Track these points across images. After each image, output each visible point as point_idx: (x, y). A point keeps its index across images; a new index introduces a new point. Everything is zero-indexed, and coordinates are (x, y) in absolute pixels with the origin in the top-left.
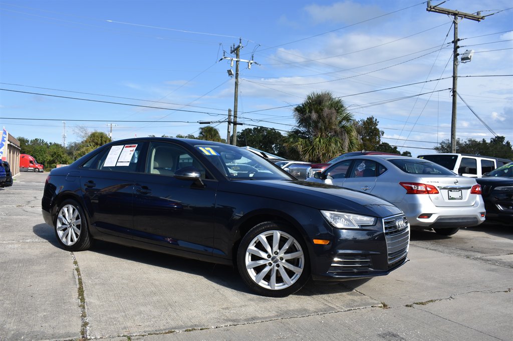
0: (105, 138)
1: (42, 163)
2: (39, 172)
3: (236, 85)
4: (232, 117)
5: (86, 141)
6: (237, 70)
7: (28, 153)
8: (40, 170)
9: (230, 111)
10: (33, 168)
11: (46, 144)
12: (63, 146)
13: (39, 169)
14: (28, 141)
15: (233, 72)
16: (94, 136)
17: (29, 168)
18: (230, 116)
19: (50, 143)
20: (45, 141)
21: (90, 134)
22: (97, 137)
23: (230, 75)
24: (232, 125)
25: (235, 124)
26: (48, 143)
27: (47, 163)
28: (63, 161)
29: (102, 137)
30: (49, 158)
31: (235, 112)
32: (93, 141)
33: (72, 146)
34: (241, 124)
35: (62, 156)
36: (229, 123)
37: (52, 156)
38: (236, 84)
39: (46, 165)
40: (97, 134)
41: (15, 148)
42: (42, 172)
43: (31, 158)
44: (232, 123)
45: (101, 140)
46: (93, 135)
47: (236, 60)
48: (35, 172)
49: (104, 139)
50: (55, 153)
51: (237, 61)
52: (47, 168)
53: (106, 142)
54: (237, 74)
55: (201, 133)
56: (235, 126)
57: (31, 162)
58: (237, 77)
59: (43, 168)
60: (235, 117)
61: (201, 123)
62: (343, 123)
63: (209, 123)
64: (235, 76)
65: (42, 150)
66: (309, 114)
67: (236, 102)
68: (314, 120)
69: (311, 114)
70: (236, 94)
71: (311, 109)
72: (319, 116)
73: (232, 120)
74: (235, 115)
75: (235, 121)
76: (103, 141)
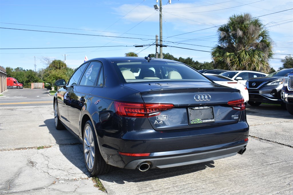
0: (62, 64)
1: (22, 83)
2: (20, 88)
3: (160, 17)
4: (159, 41)
5: (49, 67)
6: (160, 5)
7: (13, 76)
8: (21, 87)
9: (156, 36)
10: (16, 86)
11: (24, 70)
12: (35, 71)
13: (19, 86)
14: (13, 69)
15: (158, 7)
16: (55, 63)
17: (14, 86)
18: (157, 40)
19: (27, 70)
21: (52, 62)
22: (57, 63)
23: (155, 9)
24: (159, 47)
25: (161, 46)
28: (35, 81)
29: (60, 63)
30: (26, 79)
31: (161, 37)
32: (54, 66)
33: (40, 71)
34: (166, 46)
35: (34, 77)
36: (157, 45)
37: (28, 78)
39: (25, 84)
40: (57, 61)
41: (2, 73)
42: (22, 88)
43: (14, 80)
44: (159, 45)
45: (60, 65)
46: (54, 62)
48: (17, 88)
49: (61, 65)
50: (30, 76)
52: (25, 85)
53: (62, 66)
54: (161, 8)
56: (161, 48)
57: (15, 82)
58: (161, 11)
59: (23, 86)
60: (161, 41)
61: (136, 47)
62: (261, 39)
63: (142, 46)
64: (159, 9)
65: (22, 74)
66: (234, 32)
67: (161, 29)
68: (239, 36)
69: (236, 31)
70: (161, 23)
71: (235, 28)
72: (244, 33)
73: (159, 43)
74: (161, 40)
75: (161, 44)
76: (61, 66)
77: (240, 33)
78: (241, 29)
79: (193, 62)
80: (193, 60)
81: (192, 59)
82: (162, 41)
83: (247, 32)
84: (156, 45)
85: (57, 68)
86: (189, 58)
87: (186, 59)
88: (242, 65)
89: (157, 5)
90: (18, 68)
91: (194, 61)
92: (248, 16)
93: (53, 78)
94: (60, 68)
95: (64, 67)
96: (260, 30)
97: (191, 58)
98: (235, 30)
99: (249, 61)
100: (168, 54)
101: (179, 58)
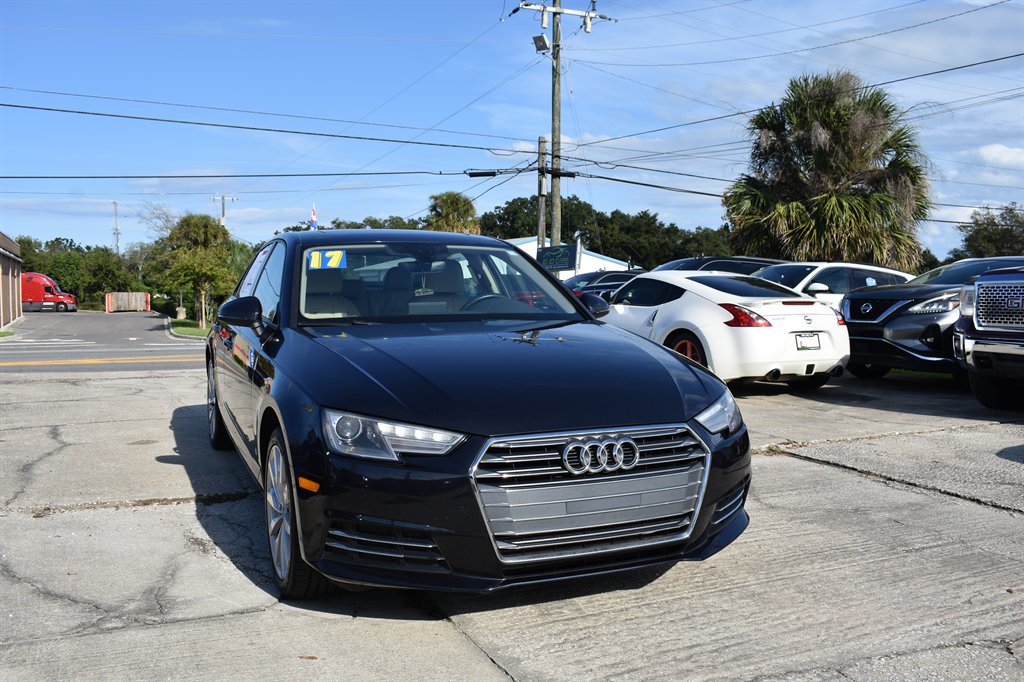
0: (213, 228)
1: (73, 292)
2: (67, 310)
3: (554, 77)
4: (549, 158)
5: (170, 238)
6: (556, 37)
7: (41, 268)
8: (70, 307)
9: (541, 142)
10: (52, 304)
11: (79, 249)
12: (115, 251)
13: (65, 305)
14: (40, 245)
15: (549, 42)
16: (188, 225)
17: (45, 304)
18: (542, 154)
19: (88, 248)
20: (77, 243)
21: (177, 221)
22: (196, 225)
23: (538, 49)
24: (549, 176)
25: (556, 174)
26: (83, 246)
27: (84, 290)
28: (118, 285)
29: (206, 226)
30: (88, 279)
31: (556, 143)
32: (186, 236)
33: (136, 252)
34: (572, 175)
35: (117, 272)
36: (542, 172)
37: (95, 275)
38: (555, 72)
39: (82, 294)
40: (196, 219)
41: (9, 258)
42: (74, 311)
43: (46, 281)
44: (549, 172)
45: (206, 233)
46: (187, 222)
47: (554, 10)
48: (57, 311)
49: (211, 231)
50: (100, 268)
51: (555, 14)
52: (84, 300)
53: (215, 237)
54: (556, 47)
55: (433, 208)
56: (556, 180)
57: (48, 289)
58: (556, 56)
59: (76, 303)
60: (556, 156)
61: (472, 175)
62: (890, 156)
63: (493, 174)
64: (551, 51)
65: (71, 261)
66: (802, 132)
67: (556, 118)
68: (820, 147)
69: (809, 130)
70: (556, 99)
71: (806, 118)
72: (835, 137)
73: (549, 165)
74: (555, 154)
75: (555, 167)
76: (209, 236)
77: (822, 136)
78: (826, 125)
79: (659, 227)
80: (660, 219)
81: (655, 216)
82: (559, 157)
83: (846, 134)
84: (538, 169)
85: (196, 243)
86: (645, 215)
87: (637, 217)
88: (826, 241)
89: (544, 36)
90: (57, 239)
91: (663, 225)
92: (847, 81)
93: (185, 276)
94: (206, 244)
95: (219, 241)
96: (887, 126)
97: (651, 215)
98: (804, 124)
99: (851, 230)
100: (575, 198)
101: (613, 214)
